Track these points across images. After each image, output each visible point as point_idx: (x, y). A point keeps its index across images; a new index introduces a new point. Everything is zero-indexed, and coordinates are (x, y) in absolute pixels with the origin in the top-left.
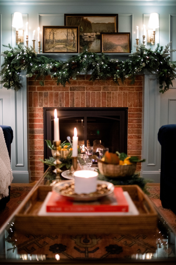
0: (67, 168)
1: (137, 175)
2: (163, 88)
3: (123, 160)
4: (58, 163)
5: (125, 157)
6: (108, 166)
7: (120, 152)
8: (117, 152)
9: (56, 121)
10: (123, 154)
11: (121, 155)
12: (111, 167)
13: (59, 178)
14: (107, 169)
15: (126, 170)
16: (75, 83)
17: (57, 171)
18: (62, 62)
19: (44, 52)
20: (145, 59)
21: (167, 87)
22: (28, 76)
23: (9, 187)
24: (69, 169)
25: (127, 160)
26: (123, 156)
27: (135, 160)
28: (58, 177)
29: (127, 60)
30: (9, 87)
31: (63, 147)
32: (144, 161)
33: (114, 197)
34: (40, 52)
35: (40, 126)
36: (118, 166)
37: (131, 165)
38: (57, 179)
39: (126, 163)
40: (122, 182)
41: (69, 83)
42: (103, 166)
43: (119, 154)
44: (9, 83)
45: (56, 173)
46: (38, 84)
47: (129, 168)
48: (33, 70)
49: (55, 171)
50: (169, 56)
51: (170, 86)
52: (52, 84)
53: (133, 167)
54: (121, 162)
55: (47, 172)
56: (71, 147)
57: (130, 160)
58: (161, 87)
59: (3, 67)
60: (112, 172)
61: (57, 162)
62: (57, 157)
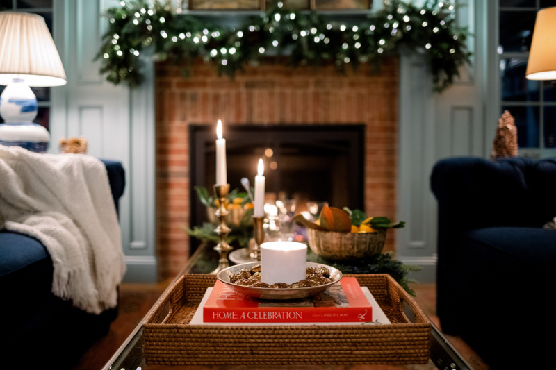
0: (242, 244)
1: (387, 256)
2: (441, 83)
3: (358, 226)
4: (224, 231)
5: (363, 218)
6: (328, 235)
7: (351, 209)
8: (346, 209)
9: (221, 144)
10: (357, 211)
11: (354, 215)
12: (333, 238)
13: (225, 263)
14: (325, 243)
15: (365, 243)
16: (254, 72)
17: (222, 247)
18: (228, 29)
19: (190, 8)
20: (402, 24)
21: (449, 81)
22: (156, 57)
23: (118, 288)
24: (246, 246)
25: (367, 224)
26: (358, 217)
27: (384, 223)
28: (223, 260)
29: (364, 25)
30: (116, 81)
31: (231, 202)
32: (401, 225)
33: (342, 293)
34: (183, 9)
35: (181, 163)
36: (348, 235)
37: (375, 233)
38: (222, 263)
39: (365, 229)
40: (356, 268)
41: (243, 72)
42: (317, 235)
43: (350, 213)
44: (118, 73)
45: (220, 252)
46: (177, 74)
47: (371, 239)
48: (167, 46)
49: (218, 248)
50: (452, 16)
51: (455, 78)
52: (206, 74)
53: (379, 238)
54: (354, 228)
55: (198, 254)
56: (249, 201)
57: (373, 224)
58: (436, 81)
59: (105, 41)
60: (336, 249)
61: (221, 229)
62: (221, 218)
